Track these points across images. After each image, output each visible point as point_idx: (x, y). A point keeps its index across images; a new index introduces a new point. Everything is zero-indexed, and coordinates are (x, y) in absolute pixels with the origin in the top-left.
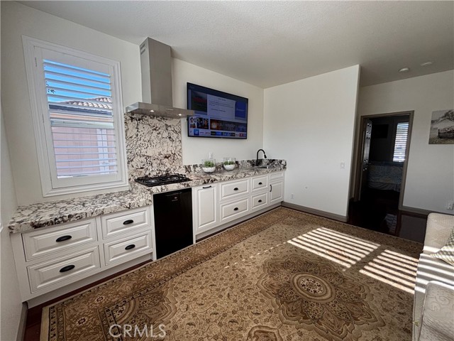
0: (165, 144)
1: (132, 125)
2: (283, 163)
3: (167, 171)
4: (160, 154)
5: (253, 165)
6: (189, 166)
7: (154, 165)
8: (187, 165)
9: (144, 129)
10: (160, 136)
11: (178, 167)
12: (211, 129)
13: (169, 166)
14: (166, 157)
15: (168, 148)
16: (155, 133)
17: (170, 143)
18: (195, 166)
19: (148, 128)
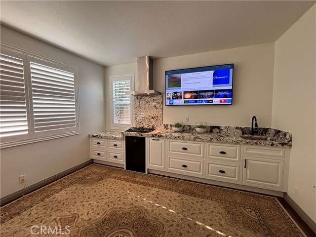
0: (152, 111)
1: (137, 101)
2: (288, 137)
3: (153, 126)
4: (149, 116)
5: (243, 133)
6: (167, 125)
7: (146, 122)
8: (166, 124)
9: (143, 102)
10: (150, 106)
11: (159, 125)
12: (184, 98)
13: (154, 123)
14: (152, 118)
15: (154, 112)
16: (147, 105)
17: (155, 110)
18: (171, 125)
19: (144, 102)
